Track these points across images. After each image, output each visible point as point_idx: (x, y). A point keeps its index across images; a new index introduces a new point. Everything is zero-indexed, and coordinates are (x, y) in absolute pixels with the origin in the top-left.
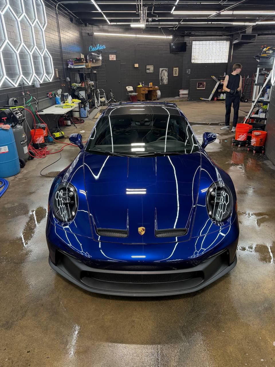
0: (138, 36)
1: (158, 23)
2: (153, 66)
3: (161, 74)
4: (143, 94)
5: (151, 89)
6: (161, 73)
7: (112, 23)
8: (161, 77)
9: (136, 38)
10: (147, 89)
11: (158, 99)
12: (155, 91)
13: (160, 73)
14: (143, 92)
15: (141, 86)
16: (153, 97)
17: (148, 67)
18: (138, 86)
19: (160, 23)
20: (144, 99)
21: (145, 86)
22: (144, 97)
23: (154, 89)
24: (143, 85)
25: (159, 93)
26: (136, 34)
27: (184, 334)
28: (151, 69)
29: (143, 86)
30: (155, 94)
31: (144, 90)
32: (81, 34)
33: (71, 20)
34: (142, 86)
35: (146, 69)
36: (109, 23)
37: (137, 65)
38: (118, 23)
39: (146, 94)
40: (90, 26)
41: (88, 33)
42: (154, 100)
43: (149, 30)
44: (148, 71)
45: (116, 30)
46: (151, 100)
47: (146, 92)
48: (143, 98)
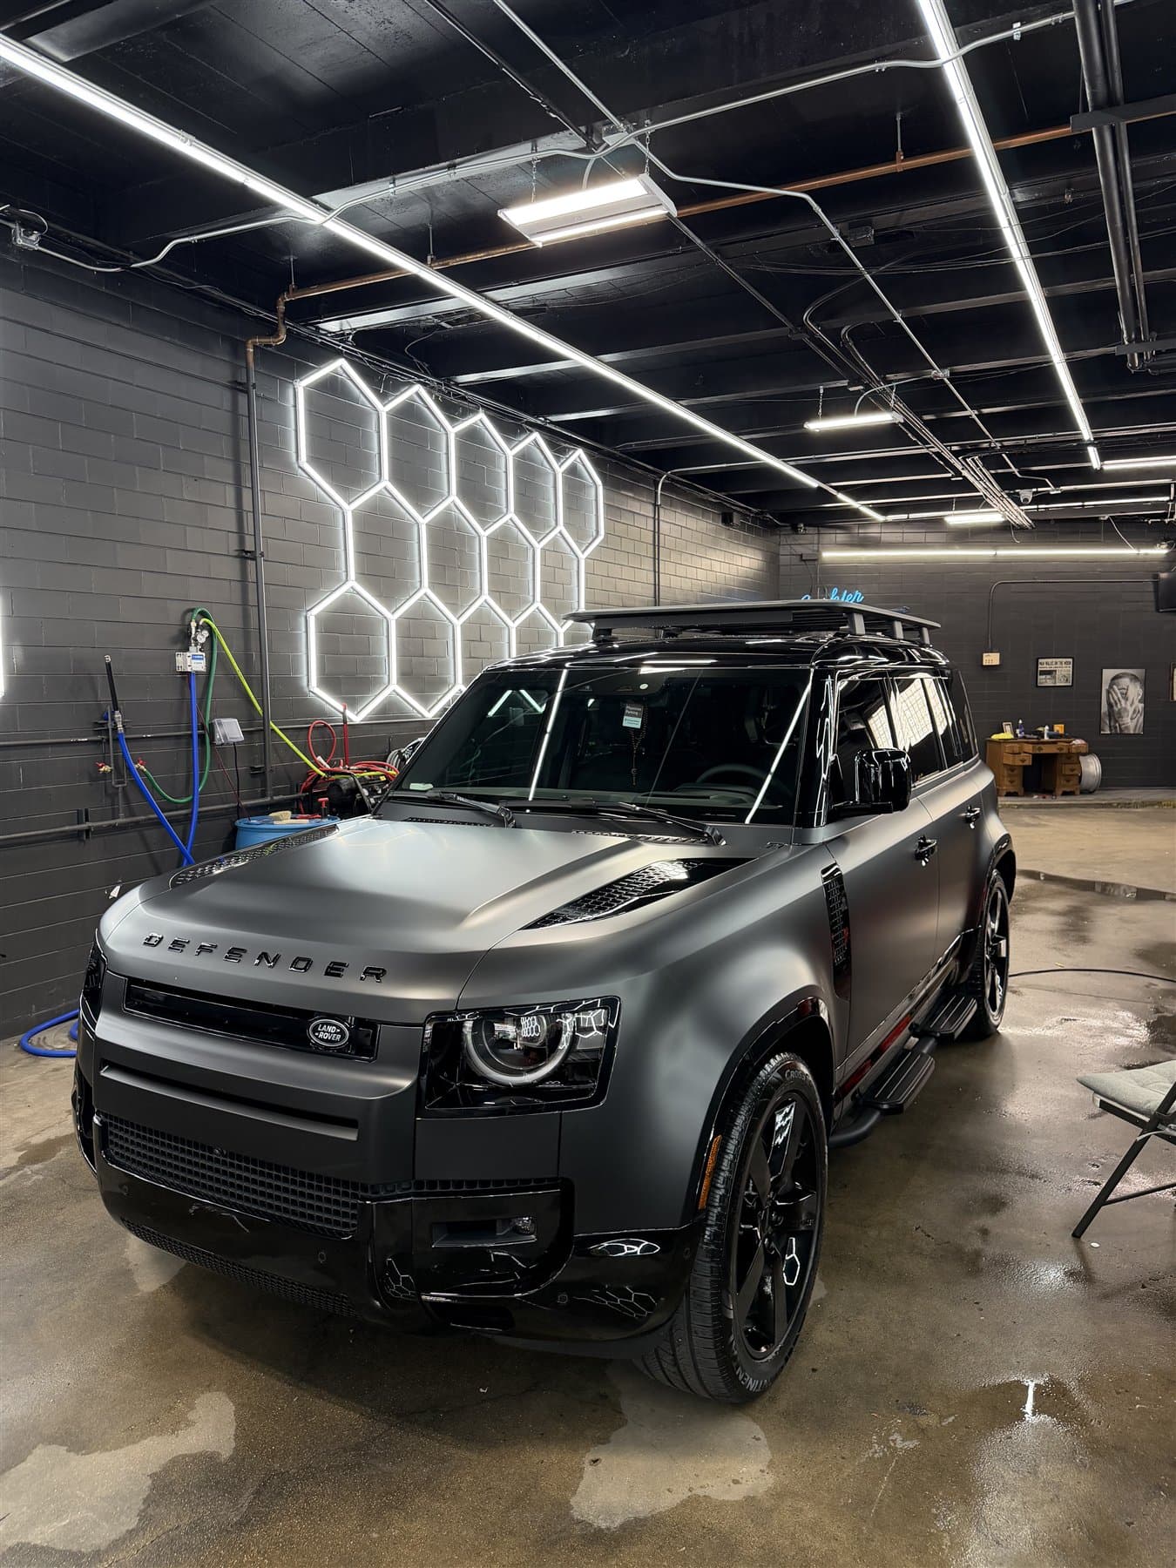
0: (1000, 553)
1: (1080, 504)
2: (1071, 660)
3: (1108, 692)
4: (1012, 768)
5: (1047, 750)
6: (1111, 687)
7: (891, 518)
8: (1110, 705)
9: (996, 564)
10: (1029, 748)
11: (1086, 792)
12: (1074, 759)
13: (1105, 687)
14: (1009, 760)
15: (1007, 734)
16: (1063, 782)
17: (1045, 664)
18: (995, 737)
19: (1086, 503)
20: (1017, 787)
21: (1024, 737)
22: (1018, 781)
23: (1065, 751)
24: (1018, 731)
25: (1092, 767)
26: (995, 547)
28: (1059, 671)
29: (1016, 735)
30: (1072, 770)
31: (1017, 750)
32: (772, 560)
33: (727, 519)
34: (1011, 736)
35: (1036, 673)
36: (880, 518)
37: (992, 659)
38: (912, 516)
39: (1025, 767)
40: (811, 530)
41: (801, 556)
42: (1065, 794)
43: (1045, 529)
44: (1045, 681)
45: (920, 537)
46: (1048, 791)
47: (1023, 761)
48: (1011, 782)
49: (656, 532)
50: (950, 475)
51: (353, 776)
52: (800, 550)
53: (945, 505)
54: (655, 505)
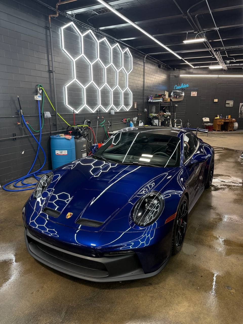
0: (220, 76)
1: (239, 64)
2: (233, 101)
3: (241, 108)
4: (219, 125)
5: (227, 121)
6: (241, 107)
7: (196, 67)
8: (241, 111)
9: (218, 78)
10: (223, 121)
11: (234, 130)
12: (232, 123)
13: (240, 107)
14: (218, 123)
15: (218, 118)
16: (230, 128)
17: (227, 102)
18: (216, 118)
19: (241, 64)
20: (220, 129)
21: (222, 118)
22: (220, 128)
23: (231, 121)
24: (221, 117)
25: (236, 125)
26: (219, 75)
27: (66, 313)
28: (231, 103)
29: (220, 118)
30: (232, 125)
31: (220, 121)
32: (169, 77)
33: (159, 67)
34: (219, 118)
35: (225, 104)
36: (193, 67)
37: (216, 100)
38: (201, 67)
39: (222, 125)
40: (177, 70)
41: (175, 76)
42: (230, 131)
43: (230, 70)
44: (227, 105)
45: (202, 72)
46: (227, 130)
47: (222, 123)
48: (219, 128)
49: (144, 69)
50: (212, 56)
51: (77, 126)
52: (175, 74)
53: (209, 64)
54: (144, 62)
